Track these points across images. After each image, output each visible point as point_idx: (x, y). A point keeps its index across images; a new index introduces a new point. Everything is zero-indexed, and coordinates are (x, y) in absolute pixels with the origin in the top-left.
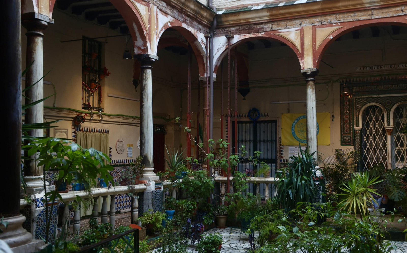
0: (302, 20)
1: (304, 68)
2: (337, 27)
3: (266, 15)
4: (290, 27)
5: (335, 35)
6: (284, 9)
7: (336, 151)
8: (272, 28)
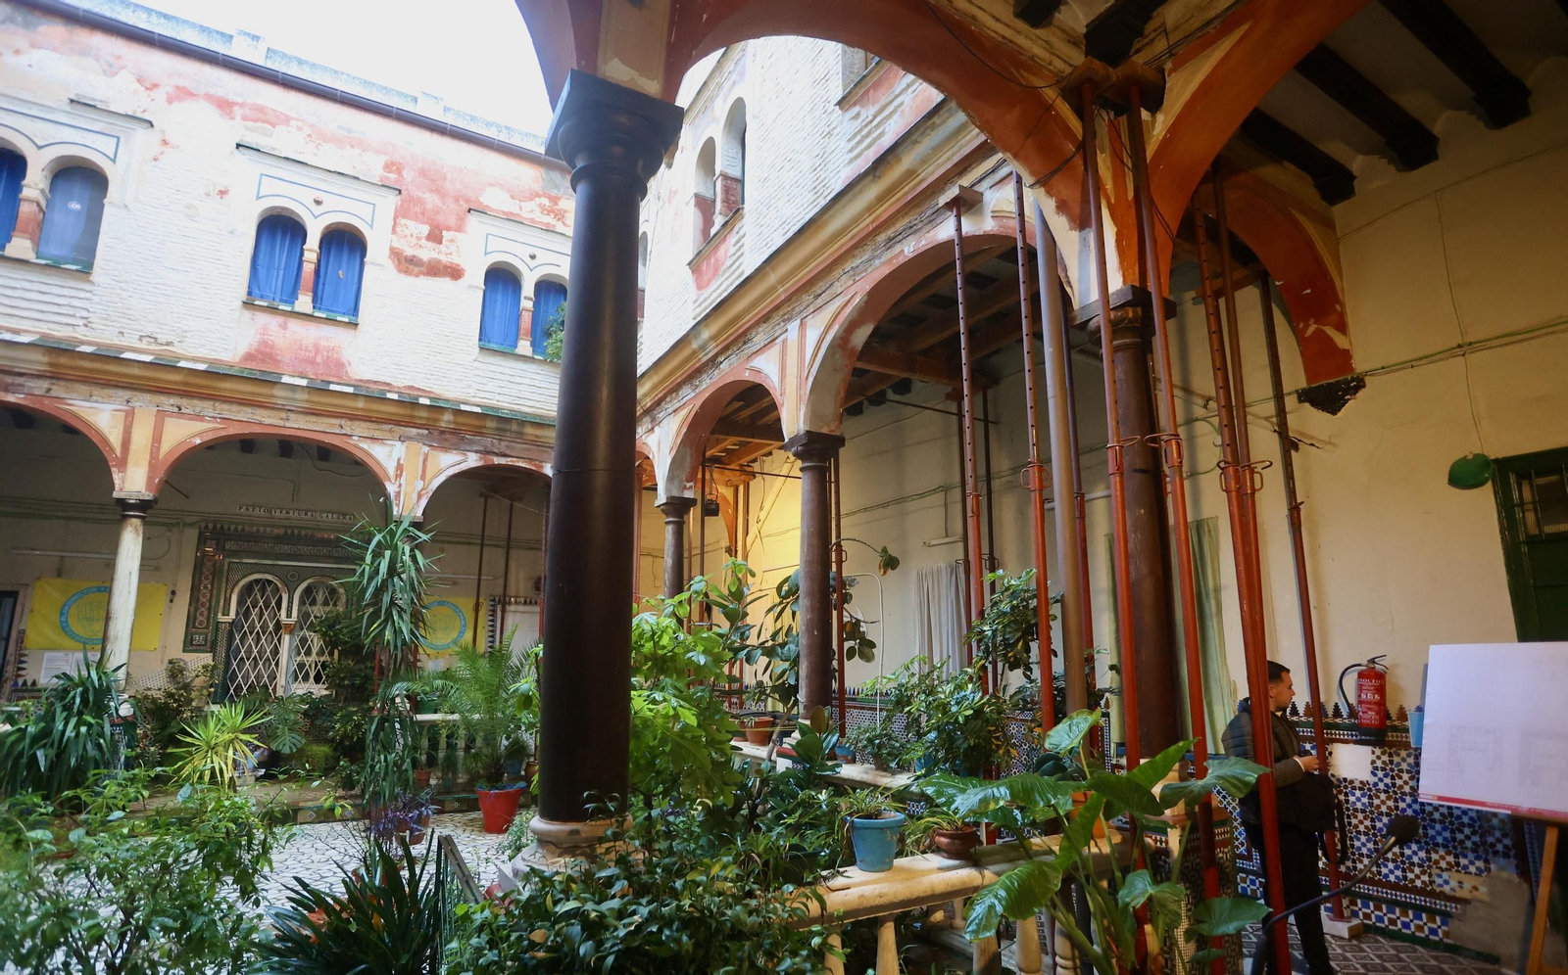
0: (134, 393)
1: (121, 489)
2: (212, 425)
3: (39, 361)
4: (99, 399)
5: (206, 439)
6: (91, 360)
7: (170, 662)
8: (49, 390)
